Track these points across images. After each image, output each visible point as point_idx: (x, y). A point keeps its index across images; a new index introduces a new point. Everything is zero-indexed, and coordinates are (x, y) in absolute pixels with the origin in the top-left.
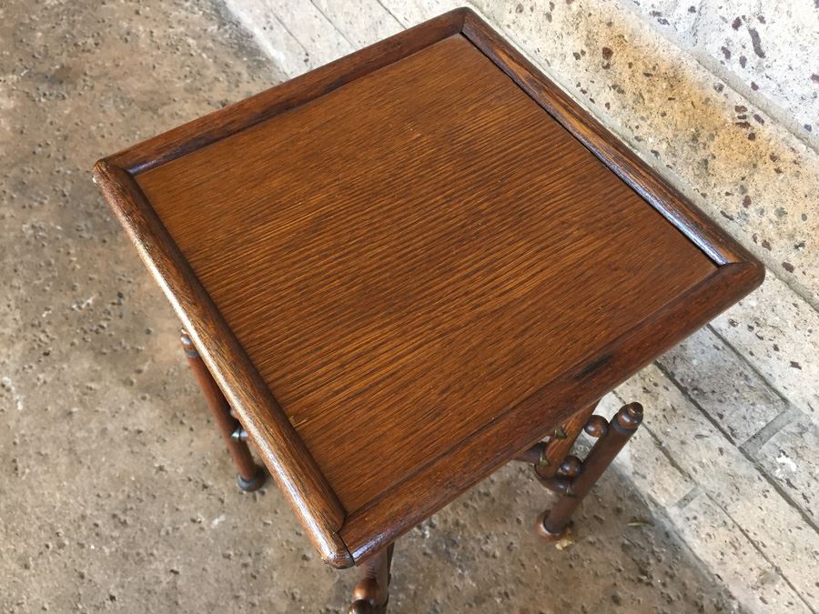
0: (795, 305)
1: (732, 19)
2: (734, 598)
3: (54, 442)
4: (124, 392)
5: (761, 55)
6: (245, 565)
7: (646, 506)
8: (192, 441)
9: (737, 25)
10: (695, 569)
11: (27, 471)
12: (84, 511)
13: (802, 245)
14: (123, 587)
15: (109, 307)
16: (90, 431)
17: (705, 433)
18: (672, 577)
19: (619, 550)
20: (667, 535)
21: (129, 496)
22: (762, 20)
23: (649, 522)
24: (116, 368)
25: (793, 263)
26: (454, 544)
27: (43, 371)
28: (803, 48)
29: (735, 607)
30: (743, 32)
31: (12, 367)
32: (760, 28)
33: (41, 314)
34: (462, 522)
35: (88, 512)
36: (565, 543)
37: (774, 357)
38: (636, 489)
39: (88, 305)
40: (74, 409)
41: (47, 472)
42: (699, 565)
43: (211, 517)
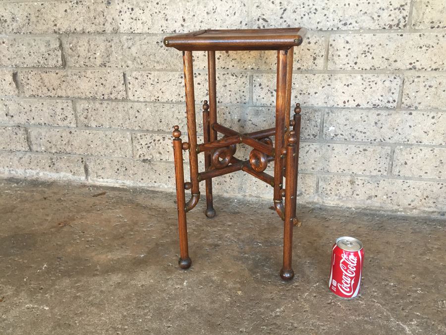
0: (306, 77)
1: (257, 19)
2: (351, 208)
3: (81, 307)
4: (96, 278)
5: (267, 21)
6: (211, 286)
7: (308, 207)
8: (146, 273)
9: (258, 20)
10: (335, 210)
11: (76, 322)
12: (123, 315)
13: (299, 60)
14: (170, 321)
15: (58, 263)
16: (95, 295)
17: (308, 149)
18: (333, 215)
19: (314, 218)
20: (320, 209)
21: (138, 299)
22: (263, 15)
23: (313, 209)
24: (84, 275)
25: (299, 67)
26: (271, 242)
27: (46, 294)
28: (275, 13)
29: (354, 209)
30: (261, 20)
31: (27, 301)
32: (264, 17)
33: (23, 281)
34: (266, 237)
35: (125, 314)
36: (300, 224)
37: (310, 97)
38: (302, 205)
39: (46, 267)
40: (78, 294)
41: (88, 316)
42: (335, 208)
43: (181, 284)
